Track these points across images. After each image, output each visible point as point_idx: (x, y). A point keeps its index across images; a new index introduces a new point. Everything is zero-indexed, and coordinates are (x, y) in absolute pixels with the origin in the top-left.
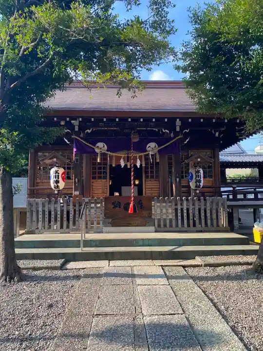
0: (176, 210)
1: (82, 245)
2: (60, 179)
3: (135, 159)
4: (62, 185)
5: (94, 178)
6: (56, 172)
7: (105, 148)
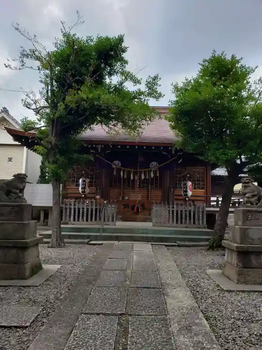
0: (173, 211)
1: (101, 231)
2: (87, 188)
3: (140, 173)
4: (87, 190)
5: (111, 186)
6: (84, 181)
7: (120, 165)
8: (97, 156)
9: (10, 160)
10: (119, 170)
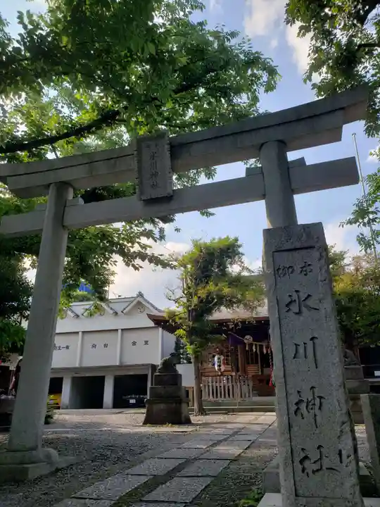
8: (229, 332)
9: (146, 343)
10: (251, 345)
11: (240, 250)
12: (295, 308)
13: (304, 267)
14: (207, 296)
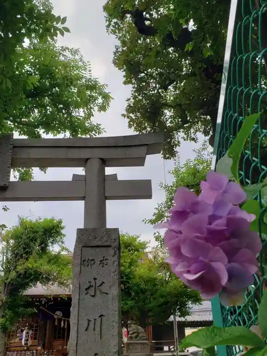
2: (30, 339)
5: (55, 338)
6: (27, 333)
7: (61, 315)
8: (41, 307)
10: (60, 320)
11: (63, 231)
12: (92, 292)
13: (103, 260)
14: (26, 272)
